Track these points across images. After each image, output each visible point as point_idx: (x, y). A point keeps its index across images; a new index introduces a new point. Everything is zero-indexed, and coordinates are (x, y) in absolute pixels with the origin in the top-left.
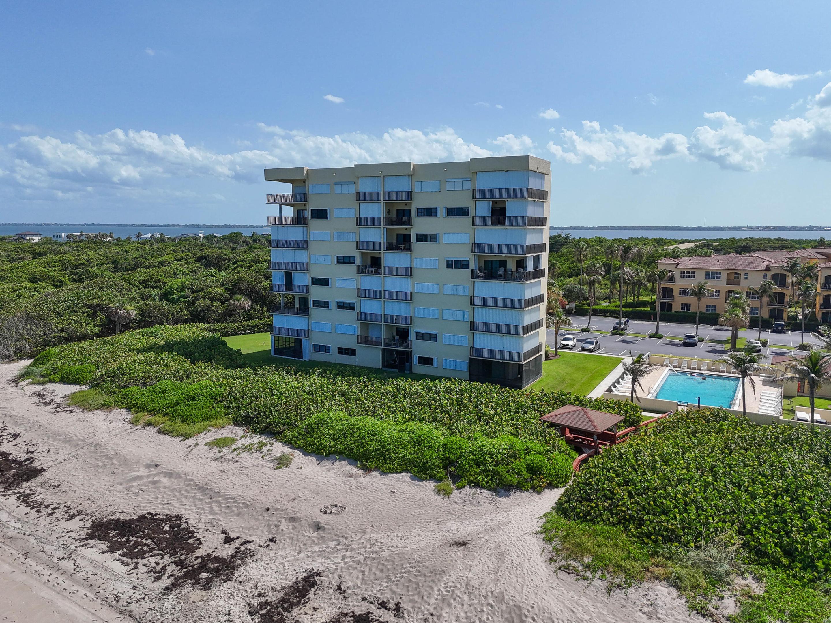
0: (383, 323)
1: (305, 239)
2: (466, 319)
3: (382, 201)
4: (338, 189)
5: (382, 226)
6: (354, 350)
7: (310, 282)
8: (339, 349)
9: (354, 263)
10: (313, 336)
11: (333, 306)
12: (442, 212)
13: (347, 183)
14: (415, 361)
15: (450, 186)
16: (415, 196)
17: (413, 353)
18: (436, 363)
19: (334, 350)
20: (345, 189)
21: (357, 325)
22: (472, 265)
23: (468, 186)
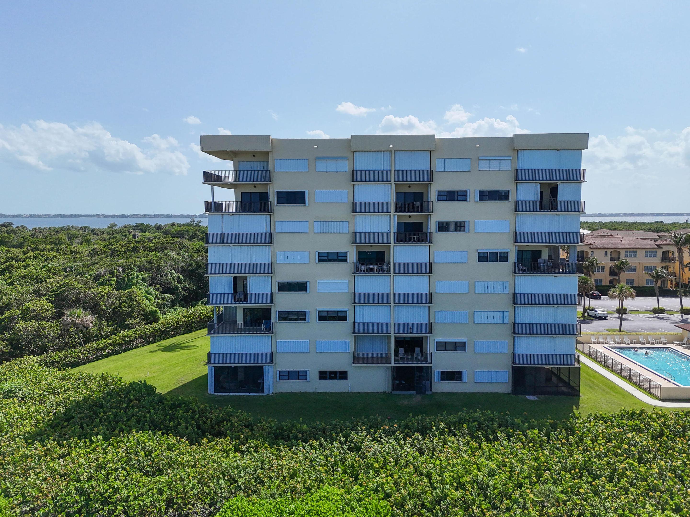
0: (393, 335)
1: (268, 231)
2: (506, 321)
3: (393, 182)
4: (321, 166)
5: (392, 213)
6: (345, 373)
7: (275, 288)
8: (321, 372)
9: (346, 260)
10: (278, 359)
11: (313, 317)
12: (473, 196)
13: (336, 159)
14: (436, 377)
15: (484, 165)
16: (435, 176)
17: (433, 369)
18: (465, 377)
19: (313, 375)
20: (332, 166)
21: (351, 340)
22: (513, 257)
23: (507, 165)
